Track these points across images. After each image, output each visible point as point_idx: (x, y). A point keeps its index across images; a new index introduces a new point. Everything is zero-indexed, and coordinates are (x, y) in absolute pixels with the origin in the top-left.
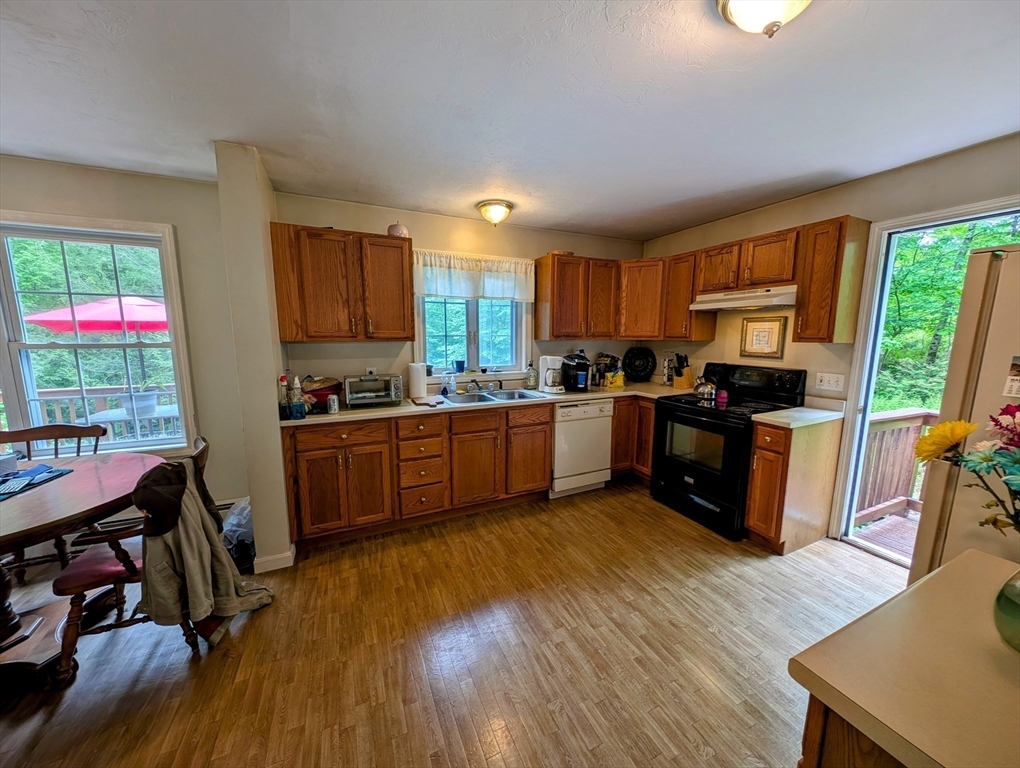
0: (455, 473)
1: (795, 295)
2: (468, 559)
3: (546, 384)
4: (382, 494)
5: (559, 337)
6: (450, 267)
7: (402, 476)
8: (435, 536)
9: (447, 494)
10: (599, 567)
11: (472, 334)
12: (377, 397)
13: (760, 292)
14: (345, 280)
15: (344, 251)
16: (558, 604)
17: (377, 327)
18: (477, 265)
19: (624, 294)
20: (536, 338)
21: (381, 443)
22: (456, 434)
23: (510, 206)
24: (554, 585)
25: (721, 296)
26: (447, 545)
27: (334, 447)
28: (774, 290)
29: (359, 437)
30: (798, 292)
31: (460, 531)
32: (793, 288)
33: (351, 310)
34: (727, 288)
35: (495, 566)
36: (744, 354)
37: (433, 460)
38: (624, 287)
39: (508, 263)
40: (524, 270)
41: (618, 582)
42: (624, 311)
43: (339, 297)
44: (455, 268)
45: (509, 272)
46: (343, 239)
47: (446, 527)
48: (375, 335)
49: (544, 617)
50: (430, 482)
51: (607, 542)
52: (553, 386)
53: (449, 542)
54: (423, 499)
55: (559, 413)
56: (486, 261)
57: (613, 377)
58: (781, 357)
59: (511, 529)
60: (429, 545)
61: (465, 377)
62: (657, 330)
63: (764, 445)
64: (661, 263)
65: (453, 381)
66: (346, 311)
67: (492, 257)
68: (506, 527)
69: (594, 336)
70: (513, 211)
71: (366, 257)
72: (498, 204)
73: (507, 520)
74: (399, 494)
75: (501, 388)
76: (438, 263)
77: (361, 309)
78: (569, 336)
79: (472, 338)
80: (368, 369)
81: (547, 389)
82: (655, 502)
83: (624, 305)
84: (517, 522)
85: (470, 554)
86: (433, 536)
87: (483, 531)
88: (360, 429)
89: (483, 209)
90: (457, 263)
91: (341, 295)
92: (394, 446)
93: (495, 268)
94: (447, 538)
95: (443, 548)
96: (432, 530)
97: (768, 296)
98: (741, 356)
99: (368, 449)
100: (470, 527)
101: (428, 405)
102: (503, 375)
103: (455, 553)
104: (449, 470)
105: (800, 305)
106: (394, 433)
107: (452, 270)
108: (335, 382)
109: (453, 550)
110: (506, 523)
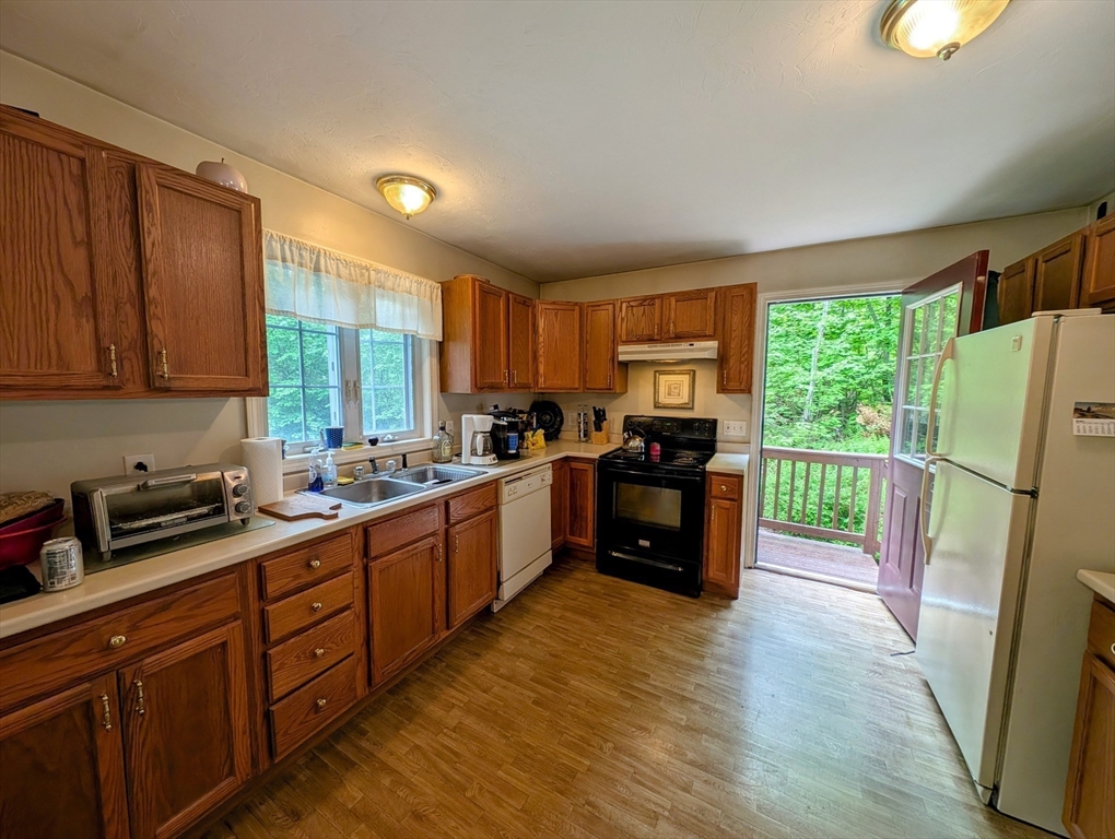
0: (376, 629)
1: (716, 351)
2: (446, 778)
3: (474, 452)
4: (228, 737)
5: (481, 388)
6: (317, 269)
7: (275, 676)
8: (353, 764)
9: (360, 673)
10: (622, 692)
11: (351, 384)
12: (190, 519)
13: (684, 345)
14: (82, 253)
15: (83, 182)
16: (626, 782)
17: (179, 366)
18: (362, 275)
19: (541, 339)
20: (442, 391)
21: (222, 623)
22: (376, 558)
23: (433, 191)
24: (598, 752)
25: (645, 347)
26: (391, 771)
27: (80, 680)
28: (697, 344)
29: (163, 626)
30: (719, 348)
31: (397, 728)
32: (714, 344)
33: (105, 326)
34: (651, 340)
35: (499, 766)
36: (657, 406)
37: (336, 619)
38: (541, 330)
39: (408, 281)
40: (428, 294)
41: (656, 702)
42: (542, 359)
43: (62, 290)
44: (327, 272)
45: (410, 293)
46: (80, 153)
47: (363, 733)
48: (176, 384)
49: (628, 818)
50: (332, 663)
51: (603, 651)
52: (484, 455)
53: (391, 761)
54: (322, 702)
55: (506, 490)
56: (378, 271)
57: (533, 436)
58: (692, 408)
59: (478, 686)
60: (353, 791)
61: (345, 453)
62: (577, 381)
63: (720, 495)
64: (577, 308)
65: (329, 462)
66: (88, 327)
67: (385, 268)
68: (464, 685)
69: (516, 387)
70: (436, 203)
71: (150, 210)
72: (417, 184)
73: (460, 673)
74: (268, 715)
75: (405, 466)
76: (296, 259)
77: (134, 322)
78: (494, 388)
79: (351, 390)
80: (133, 460)
81: (475, 460)
82: (604, 576)
83: (541, 352)
84: (476, 670)
85: (444, 766)
86: (349, 765)
87: (434, 710)
88: (165, 608)
89: (388, 188)
90: (332, 265)
91: (69, 284)
92: (255, 619)
93: (389, 284)
94: (382, 755)
95: (386, 781)
96: (338, 753)
97: (692, 350)
98: (655, 407)
99: (189, 647)
100: (409, 713)
101: (319, 516)
102: (405, 444)
103: (415, 779)
104: (363, 627)
105: (721, 361)
106: (252, 591)
107: (323, 274)
108: (40, 503)
109: (408, 774)
110: (462, 679)
